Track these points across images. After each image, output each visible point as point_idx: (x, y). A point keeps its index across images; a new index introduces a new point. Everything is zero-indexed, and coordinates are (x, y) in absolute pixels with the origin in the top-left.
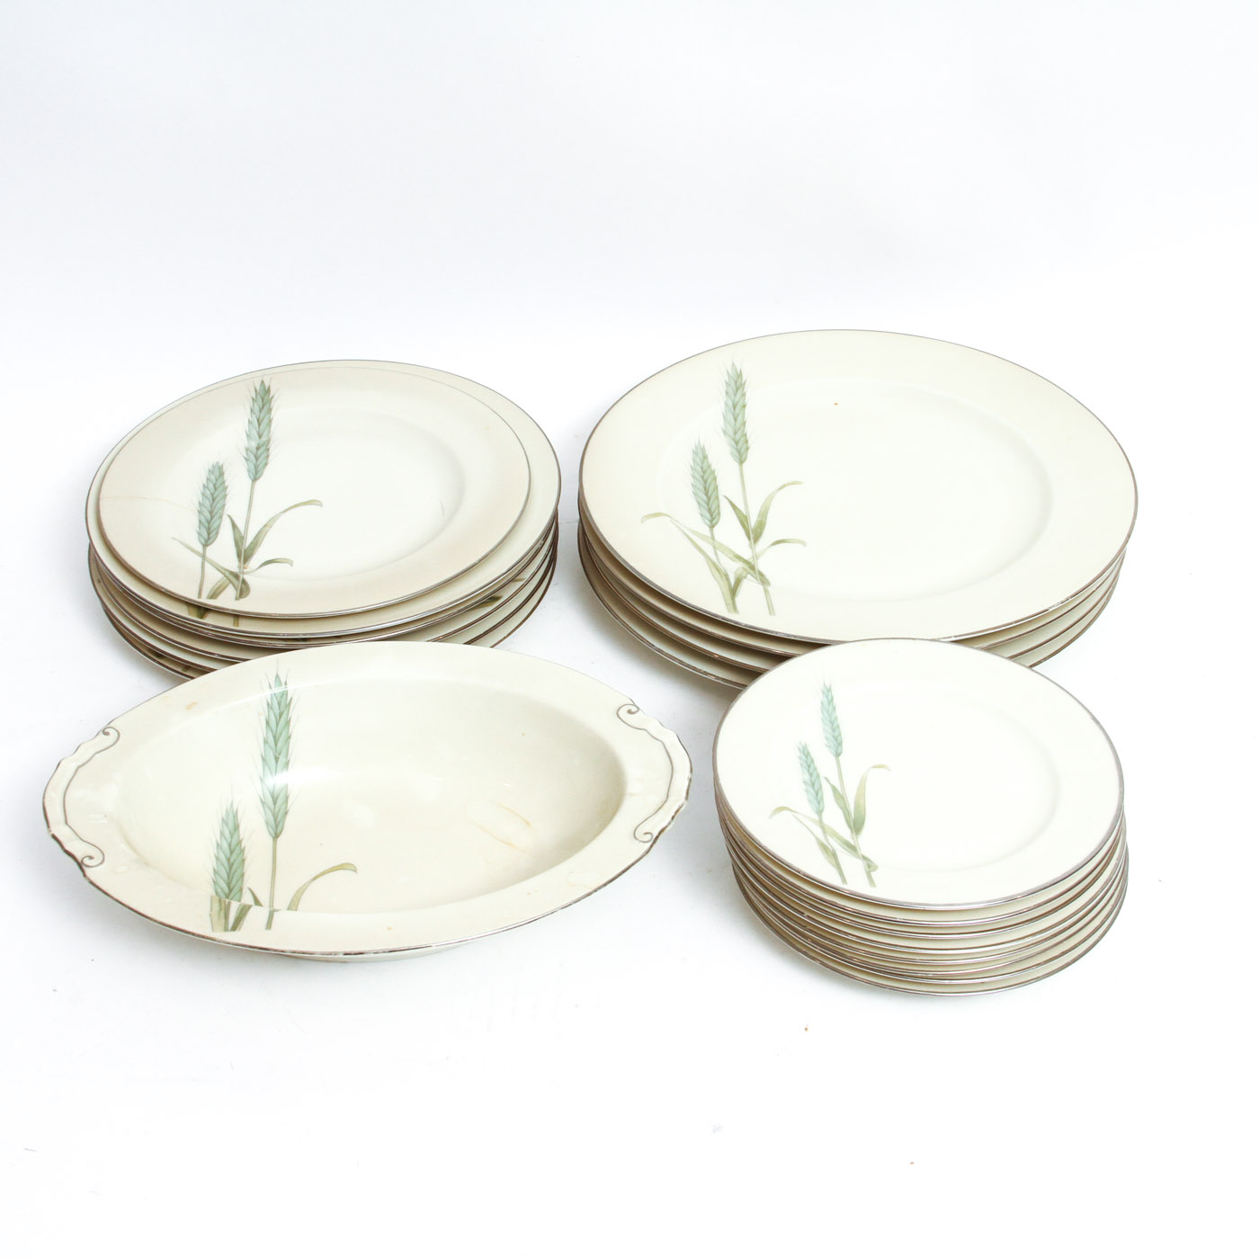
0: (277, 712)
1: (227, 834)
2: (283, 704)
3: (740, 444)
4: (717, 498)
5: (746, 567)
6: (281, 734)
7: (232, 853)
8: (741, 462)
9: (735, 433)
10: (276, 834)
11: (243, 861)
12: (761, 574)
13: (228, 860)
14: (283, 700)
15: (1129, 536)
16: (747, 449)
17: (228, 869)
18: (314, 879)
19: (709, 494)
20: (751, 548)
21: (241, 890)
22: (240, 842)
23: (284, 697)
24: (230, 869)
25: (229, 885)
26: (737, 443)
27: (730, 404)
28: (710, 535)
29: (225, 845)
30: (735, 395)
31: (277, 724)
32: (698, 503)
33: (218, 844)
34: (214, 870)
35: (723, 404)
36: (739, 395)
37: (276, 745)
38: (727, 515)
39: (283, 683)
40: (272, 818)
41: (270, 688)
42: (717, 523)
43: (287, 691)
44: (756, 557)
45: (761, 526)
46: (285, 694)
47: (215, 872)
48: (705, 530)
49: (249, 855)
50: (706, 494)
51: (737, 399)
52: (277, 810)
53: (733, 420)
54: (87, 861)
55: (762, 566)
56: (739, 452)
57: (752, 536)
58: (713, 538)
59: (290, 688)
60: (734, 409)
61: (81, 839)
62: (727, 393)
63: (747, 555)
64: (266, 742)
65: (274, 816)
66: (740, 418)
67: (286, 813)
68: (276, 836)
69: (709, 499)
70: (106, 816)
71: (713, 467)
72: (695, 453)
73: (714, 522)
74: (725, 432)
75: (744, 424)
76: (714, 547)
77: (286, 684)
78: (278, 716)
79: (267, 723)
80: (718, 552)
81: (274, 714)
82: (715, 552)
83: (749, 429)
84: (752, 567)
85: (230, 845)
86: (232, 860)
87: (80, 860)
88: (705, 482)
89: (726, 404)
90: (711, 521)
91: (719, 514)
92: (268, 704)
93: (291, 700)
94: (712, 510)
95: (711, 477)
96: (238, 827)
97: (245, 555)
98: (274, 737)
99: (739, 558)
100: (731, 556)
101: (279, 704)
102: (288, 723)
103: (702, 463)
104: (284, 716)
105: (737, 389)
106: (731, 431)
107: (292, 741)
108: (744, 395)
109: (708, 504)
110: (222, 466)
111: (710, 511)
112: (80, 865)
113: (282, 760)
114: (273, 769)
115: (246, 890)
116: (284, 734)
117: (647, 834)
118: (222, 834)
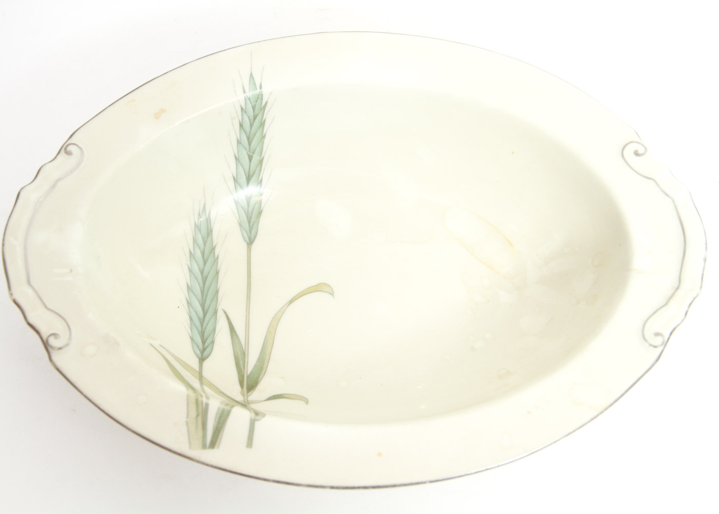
0: (251, 114)
1: (200, 240)
2: (257, 109)
6: (255, 135)
7: (205, 263)
10: (250, 238)
11: (217, 273)
13: (202, 273)
14: (258, 104)
17: (202, 285)
18: (291, 302)
21: (216, 312)
22: (213, 249)
23: (259, 101)
24: (204, 283)
25: (203, 306)
29: (198, 254)
31: (251, 125)
33: (191, 253)
34: (188, 286)
37: (250, 145)
39: (258, 87)
40: (246, 219)
41: (244, 92)
43: (262, 95)
46: (260, 97)
47: (189, 288)
49: (223, 266)
52: (250, 209)
54: (53, 342)
59: (266, 91)
61: (46, 307)
64: (239, 142)
65: (247, 216)
67: (260, 213)
68: (250, 242)
70: (71, 271)
77: (261, 87)
78: (252, 118)
79: (241, 125)
81: (249, 117)
85: (203, 254)
86: (206, 273)
87: (45, 337)
92: (242, 109)
93: (267, 103)
96: (211, 231)
98: (248, 138)
101: (254, 108)
102: (262, 124)
104: (259, 118)
107: (266, 140)
112: (46, 345)
113: (256, 158)
114: (247, 167)
115: (220, 314)
116: (258, 134)
117: (657, 334)
118: (195, 241)
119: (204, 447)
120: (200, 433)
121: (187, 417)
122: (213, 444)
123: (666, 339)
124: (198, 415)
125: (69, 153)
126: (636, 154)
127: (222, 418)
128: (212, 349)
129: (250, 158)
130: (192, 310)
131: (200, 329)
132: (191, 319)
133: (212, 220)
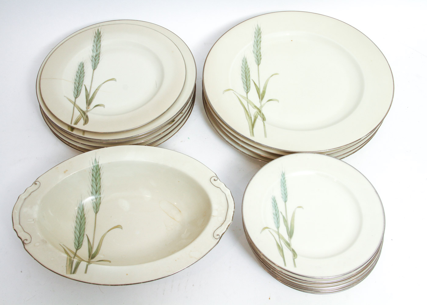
0: (96, 171)
1: (80, 212)
3: (258, 57)
4: (250, 80)
5: (258, 111)
6: (97, 178)
7: (81, 220)
8: (258, 65)
9: (257, 52)
10: (96, 212)
11: (85, 223)
12: (263, 115)
14: (97, 168)
15: (391, 106)
16: (261, 59)
17: (80, 226)
18: (108, 231)
19: (247, 79)
20: (260, 102)
21: (84, 235)
22: (84, 215)
23: (98, 167)
25: (80, 233)
26: (257, 56)
27: (256, 41)
28: (246, 96)
29: (79, 217)
30: (258, 37)
31: (96, 175)
32: (243, 82)
33: (77, 216)
34: (75, 227)
35: (253, 41)
36: (259, 37)
37: (96, 181)
38: (253, 89)
39: (97, 163)
40: (95, 205)
41: (93, 164)
42: (249, 91)
43: (99, 165)
44: (262, 107)
45: (264, 92)
46: (98, 166)
47: (76, 228)
48: (244, 94)
49: (87, 220)
50: (246, 79)
51: (258, 39)
52: (97, 202)
53: (256, 47)
54: (25, 242)
55: (264, 111)
56: (258, 61)
57: (260, 97)
58: (247, 98)
59: (100, 164)
60: (257, 43)
61: (24, 231)
62: (255, 37)
63: (258, 106)
64: (92, 180)
66: (259, 46)
67: (100, 203)
68: (96, 213)
69: (247, 81)
70: (34, 220)
71: (249, 67)
72: (243, 61)
73: (248, 91)
74: (253, 52)
75: (260, 48)
76: (248, 103)
77: (98, 163)
78: (96, 172)
79: (93, 175)
80: (249, 104)
81: (95, 172)
82: (248, 105)
83: (262, 51)
84: (260, 111)
85: (81, 217)
86: (81, 222)
87: (23, 240)
88: (246, 73)
89: (254, 41)
90: (247, 90)
91: (250, 87)
92: (92, 169)
93: (100, 167)
94: (248, 85)
95: (248, 71)
96: (84, 209)
97: (89, 102)
98: (95, 179)
99: (256, 107)
100: (253, 106)
101: (96, 169)
102: (100, 174)
103: (245, 65)
104: (98, 172)
105: (259, 35)
106: (255, 52)
107: (101, 180)
108: (261, 37)
109: (246, 83)
110: (83, 63)
111: (247, 86)
112: (23, 243)
113: (98, 186)
114: (96, 189)
115: (85, 235)
116: (99, 178)
117: (218, 235)
118: (78, 212)
119: (71, 273)
120: (70, 269)
121: (67, 264)
122: (74, 273)
123: (220, 236)
124: (70, 264)
125: (36, 184)
126: (215, 180)
127: (78, 264)
128: (81, 246)
129: (97, 186)
130: (76, 235)
131: (78, 240)
132: (75, 237)
133: (84, 206)
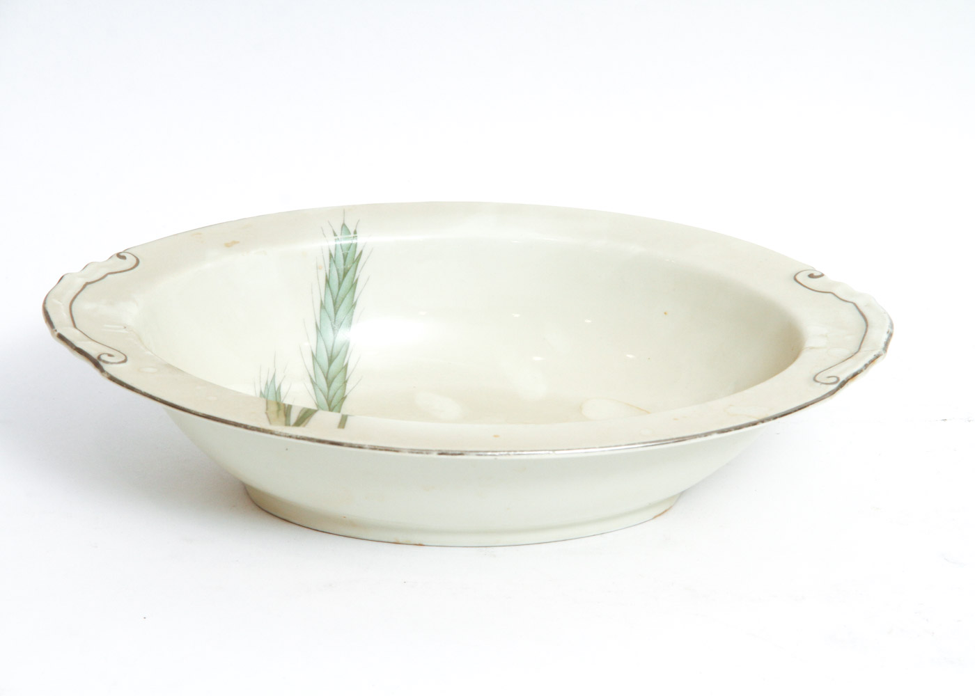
0: (342, 267)
2: (349, 259)
6: (343, 299)
14: (350, 253)
23: (352, 249)
31: (340, 284)
37: (336, 314)
39: (352, 231)
40: (325, 402)
41: (335, 235)
43: (356, 245)
46: (353, 246)
52: (331, 393)
54: (104, 357)
59: (360, 241)
64: (323, 306)
65: (327, 400)
67: (344, 398)
77: (355, 232)
78: (342, 273)
79: (327, 281)
81: (338, 270)
92: (331, 255)
93: (360, 256)
98: (335, 303)
101: (345, 257)
102: (354, 285)
104: (350, 274)
112: (96, 363)
114: (330, 344)
116: (347, 300)
119: (287, 424)
126: (810, 276)
129: (335, 333)
133: (283, 394)
